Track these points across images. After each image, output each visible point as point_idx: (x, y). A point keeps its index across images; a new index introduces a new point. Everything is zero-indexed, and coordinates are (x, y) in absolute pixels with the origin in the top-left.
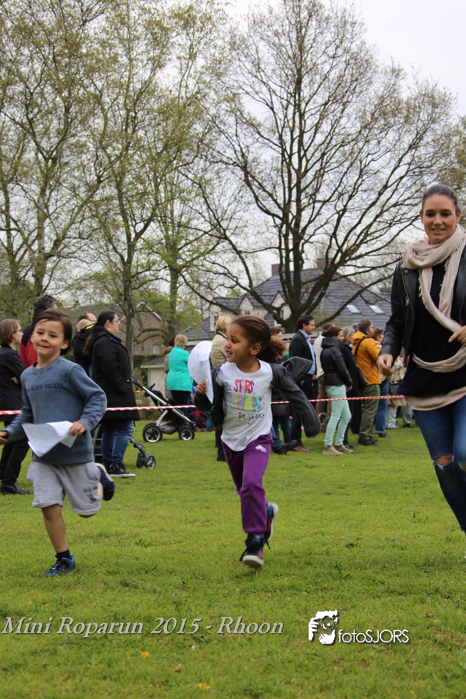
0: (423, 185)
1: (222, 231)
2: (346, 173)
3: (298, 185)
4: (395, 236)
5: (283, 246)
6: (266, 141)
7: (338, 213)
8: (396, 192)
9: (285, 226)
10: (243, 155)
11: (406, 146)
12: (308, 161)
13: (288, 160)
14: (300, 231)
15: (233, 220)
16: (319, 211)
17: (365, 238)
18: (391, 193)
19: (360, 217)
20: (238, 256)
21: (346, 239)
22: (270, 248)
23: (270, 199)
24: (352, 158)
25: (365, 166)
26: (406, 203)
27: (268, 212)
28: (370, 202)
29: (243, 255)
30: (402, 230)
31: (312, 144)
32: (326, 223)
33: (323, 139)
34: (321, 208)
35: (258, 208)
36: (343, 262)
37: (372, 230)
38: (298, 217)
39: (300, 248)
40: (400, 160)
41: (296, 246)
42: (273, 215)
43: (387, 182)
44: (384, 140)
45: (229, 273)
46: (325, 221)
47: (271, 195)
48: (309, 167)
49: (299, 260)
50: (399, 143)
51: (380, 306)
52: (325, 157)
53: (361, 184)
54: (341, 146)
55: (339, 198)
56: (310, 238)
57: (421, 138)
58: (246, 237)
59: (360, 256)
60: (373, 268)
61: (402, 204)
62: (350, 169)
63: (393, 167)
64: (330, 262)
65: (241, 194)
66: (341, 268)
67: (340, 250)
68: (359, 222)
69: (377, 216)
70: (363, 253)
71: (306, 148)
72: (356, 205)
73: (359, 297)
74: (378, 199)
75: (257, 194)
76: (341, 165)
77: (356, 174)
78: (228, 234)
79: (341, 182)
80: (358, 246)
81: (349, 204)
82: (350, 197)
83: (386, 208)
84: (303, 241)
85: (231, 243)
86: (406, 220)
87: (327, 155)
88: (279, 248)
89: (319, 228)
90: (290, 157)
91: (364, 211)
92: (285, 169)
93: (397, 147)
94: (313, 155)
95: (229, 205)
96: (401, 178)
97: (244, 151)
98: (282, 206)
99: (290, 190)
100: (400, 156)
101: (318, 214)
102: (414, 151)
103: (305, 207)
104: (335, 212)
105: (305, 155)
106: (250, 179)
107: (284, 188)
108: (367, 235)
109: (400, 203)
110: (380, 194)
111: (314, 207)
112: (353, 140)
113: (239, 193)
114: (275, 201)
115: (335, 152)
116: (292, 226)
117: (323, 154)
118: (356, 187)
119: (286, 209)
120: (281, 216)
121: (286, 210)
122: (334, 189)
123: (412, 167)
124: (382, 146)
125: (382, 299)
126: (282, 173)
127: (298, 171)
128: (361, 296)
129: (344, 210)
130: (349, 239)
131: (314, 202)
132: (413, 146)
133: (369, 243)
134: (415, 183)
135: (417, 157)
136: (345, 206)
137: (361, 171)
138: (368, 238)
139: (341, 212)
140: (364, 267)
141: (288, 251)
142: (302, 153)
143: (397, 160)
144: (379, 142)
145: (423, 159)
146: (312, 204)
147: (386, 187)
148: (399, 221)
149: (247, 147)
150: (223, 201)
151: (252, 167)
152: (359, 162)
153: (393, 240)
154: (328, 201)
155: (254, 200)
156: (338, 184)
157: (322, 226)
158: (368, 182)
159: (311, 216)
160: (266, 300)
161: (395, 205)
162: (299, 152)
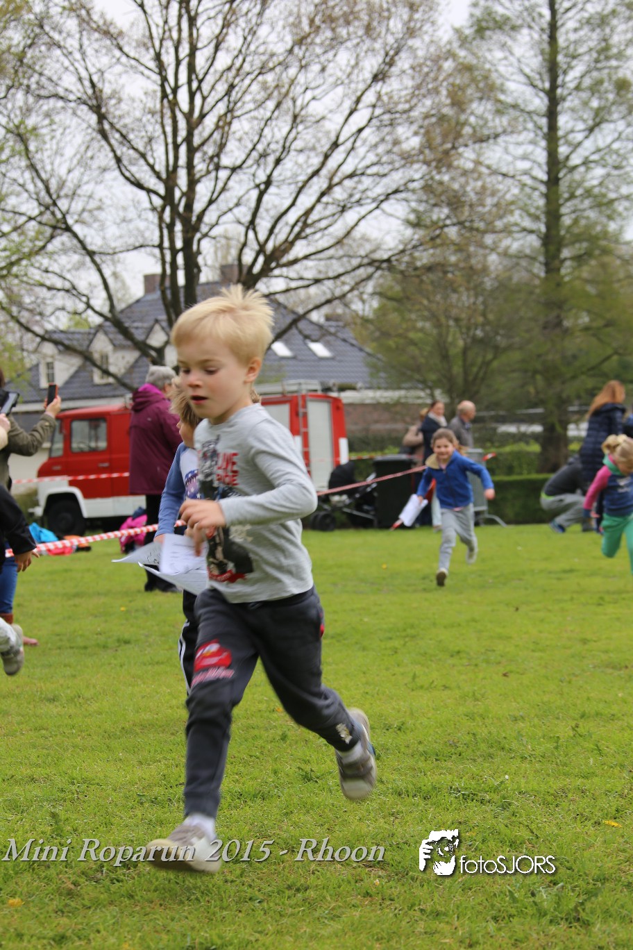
0: (396, 142)
1: (59, 216)
2: (270, 118)
3: (189, 139)
4: (353, 228)
5: (166, 244)
6: (133, 62)
7: (258, 186)
8: (352, 153)
9: (168, 209)
10: (93, 85)
11: (368, 76)
12: (204, 98)
13: (171, 97)
14: (194, 219)
15: (76, 198)
16: (226, 184)
17: (302, 230)
18: (343, 156)
19: (294, 195)
20: (88, 259)
21: (271, 231)
22: (141, 246)
23: (142, 162)
24: (280, 93)
25: (302, 109)
26: (369, 171)
27: (139, 185)
28: (310, 171)
29: (97, 258)
30: (364, 217)
31: (212, 70)
32: (237, 205)
33: (229, 63)
34: (229, 179)
35: (121, 178)
36: (266, 271)
37: (313, 217)
38: (190, 194)
39: (195, 247)
40: (358, 101)
41: (188, 242)
42: (149, 191)
43: (338, 137)
44: (331, 65)
45: (74, 288)
46: (235, 201)
47: (143, 156)
48: (206, 108)
49: (192, 268)
50: (356, 71)
51: (328, 345)
52: (234, 93)
53: (295, 139)
54: (260, 74)
55: (257, 162)
56: (211, 229)
57: (391, 64)
58: (103, 227)
59: (295, 261)
60: (317, 281)
61: (363, 174)
62: (276, 113)
63: (347, 112)
64: (245, 270)
65: (89, 154)
66: (264, 280)
67: (261, 249)
68: (293, 204)
69: (323, 194)
70: (301, 255)
71: (201, 77)
72: (289, 174)
73: (294, 331)
74: (323, 164)
75: (119, 153)
76: (260, 106)
77: (285, 121)
78: (70, 221)
79: (261, 136)
80: (292, 244)
81: (275, 174)
82: (278, 161)
83: (336, 180)
84: (198, 236)
85: (75, 236)
86: (369, 201)
87: (237, 89)
88: (160, 246)
89: (225, 213)
90: (175, 91)
91: (300, 184)
92: (168, 113)
93: (354, 77)
94: (213, 88)
95: (69, 171)
96: (360, 131)
97: (95, 78)
98: (164, 176)
99: (176, 147)
100: (359, 93)
101: (223, 189)
102: (380, 84)
103: (202, 177)
104: (252, 185)
105: (199, 88)
106: (107, 126)
107: (167, 145)
108: (305, 225)
109: (359, 172)
110: (327, 157)
111: (217, 178)
112: (280, 64)
113: (86, 151)
114: (152, 167)
115: (250, 85)
116: (181, 209)
117: (232, 87)
118: (287, 144)
119: (170, 181)
120: (162, 191)
121: (171, 183)
122: (250, 146)
123: (378, 111)
124: (331, 75)
125: (331, 334)
126: (162, 117)
127: (188, 116)
128: (297, 328)
129: (268, 183)
130: (276, 231)
131: (218, 167)
132: (379, 77)
133: (310, 238)
134: (383, 140)
135: (387, 94)
136: (269, 177)
137: (295, 117)
138: (308, 231)
139: (262, 187)
140: (301, 279)
141: (174, 252)
142: (195, 85)
143: (354, 98)
144: (323, 70)
145: (396, 98)
146: (213, 174)
147: (335, 145)
148: (358, 202)
149: (101, 72)
150: (60, 165)
151: (111, 107)
152: (290, 103)
153: (348, 233)
154: (240, 167)
155: (113, 163)
156: (256, 139)
157: (230, 210)
158: (306, 136)
159: (213, 193)
160: (139, 336)
161: (351, 176)
162: (190, 82)
